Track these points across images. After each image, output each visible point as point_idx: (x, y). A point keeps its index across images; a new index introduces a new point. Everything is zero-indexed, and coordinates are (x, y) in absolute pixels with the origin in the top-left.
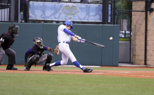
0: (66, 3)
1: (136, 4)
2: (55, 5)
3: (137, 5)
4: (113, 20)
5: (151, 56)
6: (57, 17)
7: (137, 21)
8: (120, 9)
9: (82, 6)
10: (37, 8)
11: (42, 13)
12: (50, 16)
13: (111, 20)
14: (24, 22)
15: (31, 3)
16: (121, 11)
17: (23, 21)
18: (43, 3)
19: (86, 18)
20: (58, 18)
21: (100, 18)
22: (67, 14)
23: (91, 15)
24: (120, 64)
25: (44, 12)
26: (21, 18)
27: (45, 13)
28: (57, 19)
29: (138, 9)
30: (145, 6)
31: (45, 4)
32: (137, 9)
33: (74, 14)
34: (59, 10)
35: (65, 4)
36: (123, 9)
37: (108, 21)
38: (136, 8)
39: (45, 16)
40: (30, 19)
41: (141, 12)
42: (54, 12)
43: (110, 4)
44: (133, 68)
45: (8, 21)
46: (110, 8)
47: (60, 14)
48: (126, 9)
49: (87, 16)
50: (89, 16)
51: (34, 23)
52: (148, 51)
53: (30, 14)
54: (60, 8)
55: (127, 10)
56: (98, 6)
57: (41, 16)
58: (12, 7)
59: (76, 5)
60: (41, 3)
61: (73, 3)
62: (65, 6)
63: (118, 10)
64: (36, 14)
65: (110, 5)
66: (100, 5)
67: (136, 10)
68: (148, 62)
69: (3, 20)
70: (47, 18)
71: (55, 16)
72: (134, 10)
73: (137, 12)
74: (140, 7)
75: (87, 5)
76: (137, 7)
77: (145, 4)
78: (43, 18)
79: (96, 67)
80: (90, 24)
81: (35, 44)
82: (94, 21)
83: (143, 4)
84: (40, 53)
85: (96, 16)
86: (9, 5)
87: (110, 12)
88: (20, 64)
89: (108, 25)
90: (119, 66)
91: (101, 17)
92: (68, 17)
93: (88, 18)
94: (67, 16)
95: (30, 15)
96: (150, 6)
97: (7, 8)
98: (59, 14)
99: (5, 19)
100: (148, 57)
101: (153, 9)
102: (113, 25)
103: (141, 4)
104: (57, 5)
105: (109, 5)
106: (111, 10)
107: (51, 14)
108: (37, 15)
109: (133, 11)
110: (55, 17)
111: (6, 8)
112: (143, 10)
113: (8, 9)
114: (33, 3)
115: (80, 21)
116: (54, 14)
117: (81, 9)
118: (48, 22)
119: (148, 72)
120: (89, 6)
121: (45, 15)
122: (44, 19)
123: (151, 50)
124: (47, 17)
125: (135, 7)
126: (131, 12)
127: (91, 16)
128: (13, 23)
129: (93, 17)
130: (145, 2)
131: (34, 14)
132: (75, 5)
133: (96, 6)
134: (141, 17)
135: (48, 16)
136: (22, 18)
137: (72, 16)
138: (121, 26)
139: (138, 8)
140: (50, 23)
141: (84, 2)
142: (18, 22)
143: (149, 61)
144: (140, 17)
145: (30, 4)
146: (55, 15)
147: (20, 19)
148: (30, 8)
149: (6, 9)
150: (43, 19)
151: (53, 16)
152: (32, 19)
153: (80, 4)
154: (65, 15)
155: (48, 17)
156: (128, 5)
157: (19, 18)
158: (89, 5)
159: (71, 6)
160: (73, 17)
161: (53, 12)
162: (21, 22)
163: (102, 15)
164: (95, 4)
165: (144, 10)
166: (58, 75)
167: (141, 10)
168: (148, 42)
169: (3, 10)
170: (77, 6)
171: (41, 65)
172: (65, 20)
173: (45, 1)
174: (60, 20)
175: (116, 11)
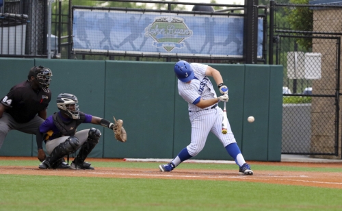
0: (158, 13)
1: (322, 16)
2: (133, 18)
3: (324, 19)
6: (138, 47)
9: (197, 20)
10: (91, 25)
11: (104, 37)
12: (121, 45)
13: (264, 55)
14: (61, 58)
15: (77, 12)
16: (287, 32)
17: (59, 56)
18: (106, 14)
19: (205, 49)
20: (141, 48)
21: (238, 49)
22: (162, 39)
23: (217, 42)
24: (284, 157)
25: (107, 34)
26: (54, 48)
27: (111, 37)
28: (138, 50)
29: (328, 29)
30: (341, 21)
31: (110, 16)
32: (324, 29)
33: (177, 40)
34: (143, 29)
35: (156, 15)
37: (256, 55)
38: (322, 27)
39: (110, 44)
40: (75, 49)
42: (131, 33)
43: (261, 16)
45: (23, 54)
46: (260, 27)
47: (146, 39)
48: (298, 27)
50: (212, 44)
51: (84, 58)
53: (76, 39)
54: (145, 25)
55: (301, 32)
56: (232, 21)
57: (101, 43)
58: (33, 22)
59: (181, 19)
60: (100, 14)
61: (175, 14)
64: (88, 39)
65: (261, 19)
66: (238, 19)
67: (322, 31)
69: (12, 53)
70: (114, 48)
72: (318, 31)
74: (332, 24)
75: (208, 18)
76: (324, 24)
77: (341, 16)
78: (106, 48)
79: (229, 164)
80: (215, 62)
81: (59, 108)
82: (225, 56)
85: (230, 45)
86: (26, 18)
87: (260, 36)
89: (256, 65)
90: (282, 161)
91: (241, 45)
92: (163, 45)
93: (211, 48)
94: (160, 45)
95: (74, 42)
97: (22, 24)
98: (143, 39)
99: (17, 50)
102: (268, 65)
103: (334, 16)
104: (137, 18)
105: (259, 18)
106: (264, 31)
107: (124, 38)
108: (90, 42)
109: (316, 33)
110: (133, 45)
111: (19, 24)
112: (338, 32)
113: (25, 26)
114: (82, 14)
115: (191, 55)
116: (131, 39)
117: (194, 26)
120: (211, 20)
121: (110, 41)
122: (108, 49)
124: (115, 46)
125: (320, 24)
126: (311, 34)
127: (216, 44)
128: (36, 59)
129: (221, 47)
131: (85, 40)
132: (180, 17)
133: (229, 21)
135: (117, 44)
136: (57, 48)
137: (172, 45)
139: (326, 27)
141: (202, 12)
142: (47, 57)
145: (75, 15)
146: (134, 42)
147: (52, 51)
148: (74, 25)
149: (19, 28)
150: (105, 51)
151: (128, 43)
152: (80, 50)
153: (192, 15)
154: (156, 41)
155: (118, 47)
156: (304, 19)
157: (50, 47)
158: (213, 19)
159: (172, 20)
160: (174, 45)
162: (55, 57)
163: (242, 42)
164: (227, 17)
165: (341, 32)
167: (334, 32)
169: (12, 29)
170: (185, 21)
171: (100, 158)
172: (157, 53)
173: (110, 9)
174: (145, 53)
175: (277, 32)
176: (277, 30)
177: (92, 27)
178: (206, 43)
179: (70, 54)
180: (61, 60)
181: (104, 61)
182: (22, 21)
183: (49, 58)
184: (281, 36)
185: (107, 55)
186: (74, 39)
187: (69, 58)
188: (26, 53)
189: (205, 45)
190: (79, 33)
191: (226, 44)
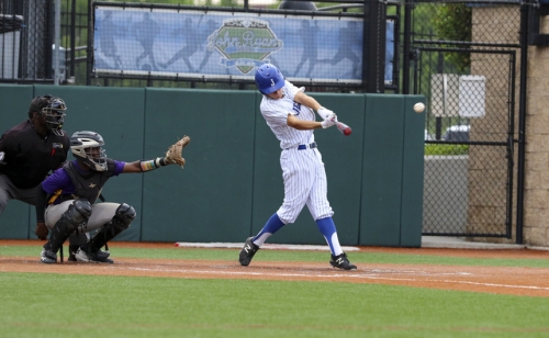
0: (229, 14)
1: (487, 18)
2: (188, 22)
3: (490, 22)
4: (401, 76)
5: (542, 209)
6: (196, 66)
8: (430, 36)
9: (288, 23)
10: (123, 32)
11: (143, 50)
12: (170, 63)
13: (395, 79)
14: (77, 83)
15: (100, 12)
16: (433, 43)
17: (71, 81)
18: (147, 14)
20: (201, 68)
21: (355, 70)
22: (233, 55)
24: (425, 240)
25: (147, 45)
27: (154, 51)
28: (197, 72)
29: (496, 39)
30: (518, 25)
31: (153, 17)
32: (489, 38)
33: (259, 56)
34: (204, 38)
35: (225, 17)
37: (382, 79)
38: (487, 34)
39: (153, 62)
40: (97, 70)
43: (391, 18)
45: (16, 77)
46: (390, 34)
47: (208, 54)
48: (449, 35)
49: (308, 62)
50: (314, 61)
52: (529, 193)
53: (99, 55)
54: (209, 32)
55: (454, 42)
56: (346, 26)
57: (138, 60)
58: (30, 27)
59: (264, 23)
60: (137, 15)
61: (256, 15)
62: (226, 25)
63: (423, 40)
64: (117, 54)
65: (390, 23)
66: (355, 22)
68: (530, 233)
70: (160, 68)
71: (191, 62)
72: (480, 42)
74: (502, 30)
75: (307, 21)
76: (490, 30)
77: (519, 18)
78: (146, 67)
80: (317, 90)
81: (75, 155)
82: (334, 81)
83: (512, 18)
84: (92, 186)
85: (341, 63)
86: (20, 21)
87: (390, 49)
89: (382, 95)
90: (423, 246)
91: (360, 64)
92: (237, 64)
93: (311, 69)
94: (232, 63)
95: (96, 58)
96: (537, 27)
97: (13, 30)
99: (6, 71)
100: (530, 214)
102: (401, 95)
103: (506, 18)
104: (196, 20)
105: (388, 21)
106: (396, 41)
110: (188, 64)
111: (8, 31)
112: (511, 43)
113: (18, 33)
117: (284, 34)
120: (312, 25)
121: (152, 58)
122: (150, 70)
123: (541, 189)
124: (161, 65)
125: (483, 30)
127: (321, 61)
128: (36, 85)
129: (327, 67)
130: (521, 11)
131: (114, 56)
132: (263, 19)
133: (342, 26)
135: (164, 61)
137: (251, 63)
139: (493, 34)
141: (298, 11)
142: (52, 82)
143: (533, 229)
145: (97, 15)
146: (190, 58)
147: (61, 72)
148: (96, 32)
149: (9, 36)
150: (146, 73)
151: (181, 61)
152: (105, 71)
153: (282, 16)
154: (225, 58)
155: (164, 67)
156: (458, 23)
157: (57, 65)
158: (316, 22)
159: (250, 23)
160: (253, 64)
161: (182, 45)
162: (65, 83)
163: (361, 59)
164: (337, 18)
165: (518, 43)
167: (505, 42)
168: (528, 157)
170: (271, 25)
171: (136, 242)
172: (227, 77)
173: (152, 7)
174: (207, 76)
175: (415, 42)
176: (416, 39)
177: (124, 35)
178: (304, 60)
179: (90, 78)
180: (76, 87)
181: (143, 89)
182: (14, 26)
183: (57, 84)
184: (422, 50)
185: (150, 80)
186: (95, 54)
187: (88, 83)
188: (19, 76)
189: (302, 64)
190: (103, 45)
191: (335, 61)
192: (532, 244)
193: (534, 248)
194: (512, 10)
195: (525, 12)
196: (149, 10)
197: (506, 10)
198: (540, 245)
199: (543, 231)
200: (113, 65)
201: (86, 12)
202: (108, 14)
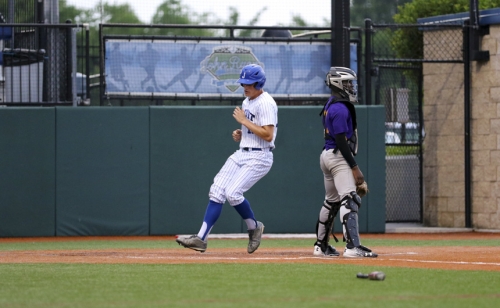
0: (218, 42)
1: (435, 39)
2: (184, 50)
3: (437, 42)
4: (364, 90)
5: (486, 198)
6: (191, 87)
7: (440, 92)
8: (387, 56)
9: (268, 49)
10: (129, 61)
11: (146, 75)
12: (169, 85)
14: (90, 105)
15: (110, 44)
16: (389, 61)
17: (87, 102)
18: (148, 45)
20: (195, 88)
21: (325, 86)
22: (223, 76)
23: (297, 77)
24: (389, 227)
25: (150, 70)
26: (80, 91)
27: (156, 76)
28: (193, 92)
29: (443, 56)
30: (461, 44)
31: (154, 47)
32: (437, 55)
34: (197, 63)
35: (214, 45)
36: (394, 57)
38: (435, 53)
39: (155, 84)
40: (108, 93)
41: (451, 65)
42: (182, 69)
43: (354, 41)
44: (432, 238)
45: (41, 101)
46: (353, 55)
47: (202, 76)
48: (404, 54)
49: (285, 81)
50: (291, 80)
51: (122, 105)
52: (475, 185)
53: (109, 80)
54: (201, 58)
55: (408, 60)
56: (316, 49)
57: (143, 83)
58: (52, 58)
59: (248, 49)
60: (140, 45)
61: (241, 43)
62: (216, 52)
63: (381, 59)
64: (125, 78)
65: (354, 46)
66: (324, 46)
67: (435, 59)
68: (478, 218)
69: (25, 100)
71: (187, 83)
72: (430, 59)
73: (438, 64)
74: (448, 49)
75: (283, 46)
76: (437, 49)
77: (461, 38)
78: (149, 89)
80: (295, 104)
82: (308, 95)
83: (456, 38)
85: (313, 81)
86: (43, 54)
87: (354, 67)
88: (83, 233)
90: (387, 231)
92: (225, 84)
93: (288, 86)
94: (221, 84)
95: (107, 83)
96: (478, 44)
97: (38, 61)
99: (32, 97)
100: (476, 203)
101: (488, 52)
102: (364, 106)
103: (451, 38)
104: (190, 49)
105: (352, 44)
106: (358, 60)
107: (173, 76)
108: (129, 82)
109: (427, 62)
110: (185, 85)
111: (33, 62)
112: (456, 59)
113: (41, 64)
116: (182, 77)
117: (265, 58)
118: (165, 101)
119: (478, 249)
120: (288, 49)
121: (154, 81)
122: (153, 92)
123: (485, 181)
124: (162, 87)
125: (432, 49)
126: (421, 63)
127: (296, 80)
128: (58, 107)
129: (302, 84)
130: (463, 32)
131: (122, 80)
132: (247, 46)
134: (450, 79)
135: (165, 84)
136: (85, 91)
138: (390, 109)
139: (440, 52)
140: (170, 105)
141: (275, 38)
142: (71, 104)
143: (480, 215)
144: (447, 79)
145: (107, 47)
146: (186, 80)
147: (78, 95)
148: (107, 61)
149: (34, 67)
150: (149, 94)
151: (179, 83)
152: (115, 93)
153: (262, 43)
154: (216, 79)
155: (165, 88)
156: (412, 44)
157: (75, 90)
158: (291, 47)
159: (235, 50)
162: (82, 104)
164: (308, 43)
165: (461, 59)
166: (199, 268)
167: (450, 59)
168: (474, 154)
169: (25, 68)
170: (253, 51)
171: (145, 236)
172: (218, 95)
173: (153, 38)
174: (201, 95)
175: (375, 61)
176: (376, 59)
177: (130, 63)
178: (282, 79)
179: (103, 99)
180: (91, 107)
181: (147, 107)
182: (37, 58)
183: (75, 105)
184: (381, 67)
185: (152, 99)
186: (107, 79)
187: (101, 104)
188: (44, 100)
189: (280, 82)
190: (113, 71)
191: (308, 79)
192: (479, 228)
193: (480, 230)
194: (456, 31)
195: (467, 32)
196: (150, 41)
197: (450, 32)
198: (485, 228)
199: (487, 216)
200: (121, 88)
201: (98, 44)
202: (117, 46)
